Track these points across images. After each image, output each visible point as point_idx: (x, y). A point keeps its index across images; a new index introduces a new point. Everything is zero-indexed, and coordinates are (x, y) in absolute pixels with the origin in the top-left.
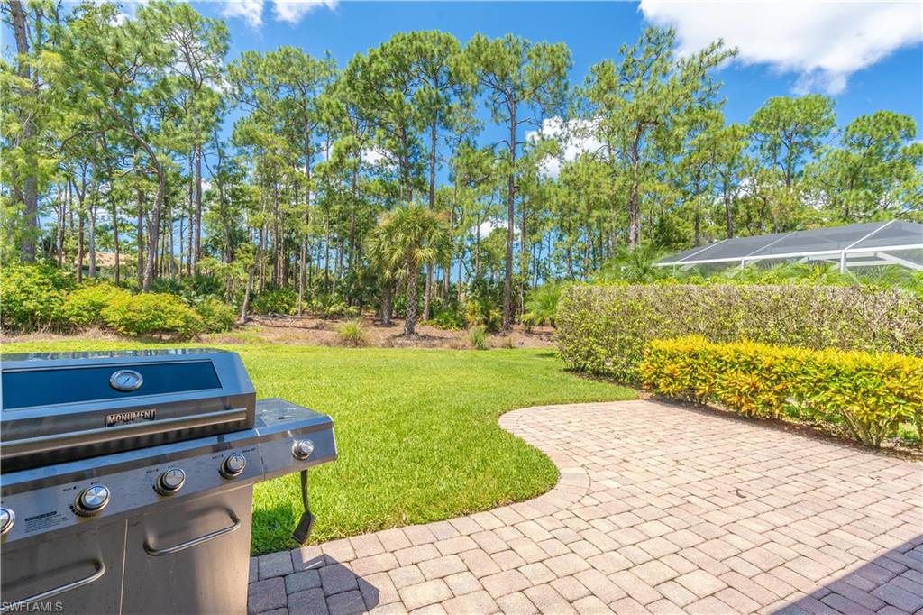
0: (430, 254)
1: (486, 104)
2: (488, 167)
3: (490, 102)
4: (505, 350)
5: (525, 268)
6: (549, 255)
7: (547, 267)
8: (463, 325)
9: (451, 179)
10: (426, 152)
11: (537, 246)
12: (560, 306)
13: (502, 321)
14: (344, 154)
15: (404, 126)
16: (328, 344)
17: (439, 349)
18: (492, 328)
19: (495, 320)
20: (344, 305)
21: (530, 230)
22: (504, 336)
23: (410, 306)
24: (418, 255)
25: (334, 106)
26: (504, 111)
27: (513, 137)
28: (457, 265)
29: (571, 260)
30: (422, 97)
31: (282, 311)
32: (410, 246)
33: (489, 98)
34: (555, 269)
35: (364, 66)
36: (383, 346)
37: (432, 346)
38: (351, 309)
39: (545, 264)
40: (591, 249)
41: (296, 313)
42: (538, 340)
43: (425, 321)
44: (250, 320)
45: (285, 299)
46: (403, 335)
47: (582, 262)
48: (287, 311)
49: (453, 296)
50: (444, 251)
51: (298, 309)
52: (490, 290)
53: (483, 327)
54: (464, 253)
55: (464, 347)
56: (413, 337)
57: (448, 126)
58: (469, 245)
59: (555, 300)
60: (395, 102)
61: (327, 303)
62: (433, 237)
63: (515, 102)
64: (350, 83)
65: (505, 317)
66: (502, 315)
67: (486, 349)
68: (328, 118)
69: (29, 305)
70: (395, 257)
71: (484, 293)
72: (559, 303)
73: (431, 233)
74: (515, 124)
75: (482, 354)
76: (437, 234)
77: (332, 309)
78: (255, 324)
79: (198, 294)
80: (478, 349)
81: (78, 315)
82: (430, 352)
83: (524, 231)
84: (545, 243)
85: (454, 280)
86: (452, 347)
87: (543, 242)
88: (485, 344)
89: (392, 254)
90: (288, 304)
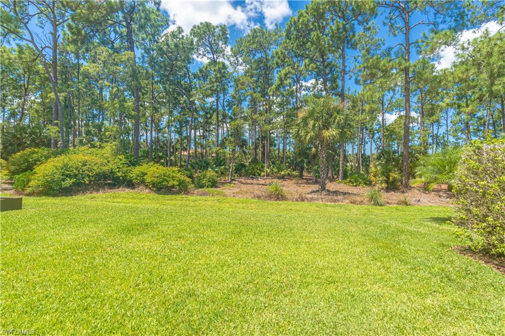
0: (334, 133)
1: (384, 24)
2: (384, 65)
3: (387, 21)
4: (400, 207)
5: (424, 141)
6: (447, 131)
7: (446, 139)
8: (369, 183)
9: (357, 82)
10: (340, 68)
11: (435, 125)
12: (460, 170)
13: (401, 181)
14: (283, 79)
15: (323, 55)
16: (259, 197)
17: (340, 203)
18: (392, 186)
19: (395, 180)
20: (290, 171)
21: (429, 113)
22: (403, 192)
23: (322, 171)
24: (325, 135)
25: (280, 53)
26: (400, 24)
27: (407, 39)
28: (369, 143)
29: (469, 132)
30: (332, 30)
31: (256, 174)
32: (320, 129)
33: (386, 18)
34: (454, 140)
35: (295, 23)
36: (297, 200)
37: (335, 201)
38: (294, 173)
39: (444, 137)
40: (491, 121)
41: (264, 176)
42: (437, 198)
43: (340, 180)
44: (233, 180)
45: (259, 168)
46: (318, 191)
47: (481, 133)
48: (259, 175)
49: (368, 163)
50: (345, 130)
51: (265, 173)
52: (393, 158)
53: (384, 185)
54: (374, 134)
55: (362, 203)
56: (324, 193)
57: (354, 46)
58: (377, 128)
59: (453, 164)
60: (314, 39)
61: (280, 170)
62: (336, 121)
63: (408, 12)
64: (288, 36)
65: (404, 179)
66: (401, 176)
67: (381, 205)
68: (277, 62)
69: (119, 174)
70: (308, 138)
71: (388, 161)
72: (459, 168)
73: (335, 118)
74: (409, 29)
75: (377, 210)
76: (340, 118)
77: (283, 173)
78: (236, 182)
79: (216, 166)
80: (374, 205)
81: (136, 179)
82: (330, 206)
83: (422, 114)
84: (443, 121)
85: (368, 153)
86: (351, 203)
87: (442, 121)
88: (381, 200)
89: (306, 136)
90: (260, 171)
